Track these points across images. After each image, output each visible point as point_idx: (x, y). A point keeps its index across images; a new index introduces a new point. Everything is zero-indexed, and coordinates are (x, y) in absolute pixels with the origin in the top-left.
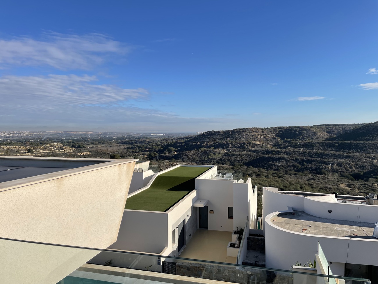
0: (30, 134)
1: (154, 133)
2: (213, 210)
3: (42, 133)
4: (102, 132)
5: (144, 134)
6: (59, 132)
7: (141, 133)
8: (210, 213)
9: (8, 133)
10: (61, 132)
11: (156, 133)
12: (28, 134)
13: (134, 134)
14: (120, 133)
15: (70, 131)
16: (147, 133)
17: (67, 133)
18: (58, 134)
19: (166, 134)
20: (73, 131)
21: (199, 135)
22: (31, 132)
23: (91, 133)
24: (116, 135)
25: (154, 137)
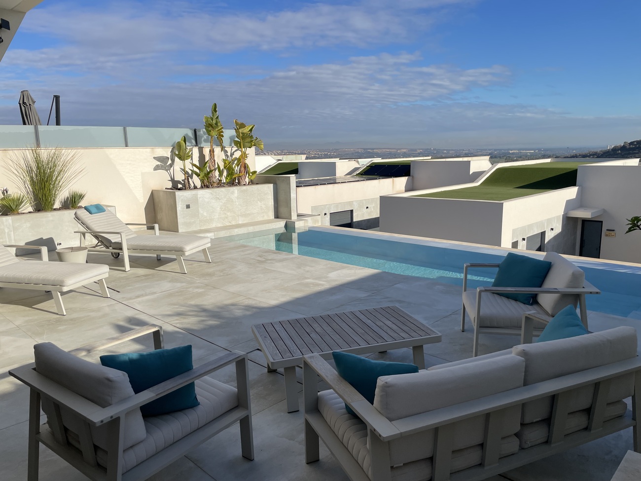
0: (318, 155)
1: (516, 149)
2: (614, 230)
3: (334, 152)
4: (422, 149)
5: (495, 150)
6: (357, 150)
7: (489, 150)
8: (607, 235)
9: (291, 153)
10: (360, 151)
11: (519, 150)
12: (315, 154)
13: (478, 152)
14: (452, 150)
15: (373, 149)
16: (502, 150)
17: (369, 152)
18: (355, 153)
19: (539, 150)
20: (377, 149)
21: (612, 149)
22: (319, 151)
23: (405, 150)
24: (445, 153)
25: (514, 155)
